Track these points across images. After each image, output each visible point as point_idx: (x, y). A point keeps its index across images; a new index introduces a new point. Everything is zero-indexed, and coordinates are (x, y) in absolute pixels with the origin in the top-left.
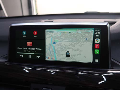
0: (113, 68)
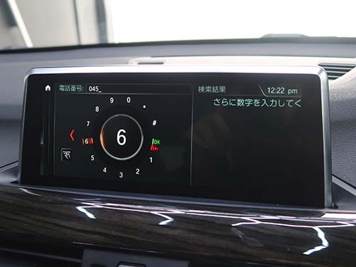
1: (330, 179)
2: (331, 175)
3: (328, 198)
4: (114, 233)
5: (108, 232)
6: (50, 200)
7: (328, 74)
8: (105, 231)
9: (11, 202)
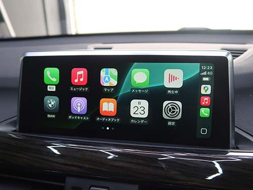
0: (239, 146)
1: (233, 129)
2: (234, 126)
3: (232, 142)
4: (87, 166)
5: (83, 165)
6: (41, 143)
7: (233, 56)
8: (80, 164)
9: (14, 144)
